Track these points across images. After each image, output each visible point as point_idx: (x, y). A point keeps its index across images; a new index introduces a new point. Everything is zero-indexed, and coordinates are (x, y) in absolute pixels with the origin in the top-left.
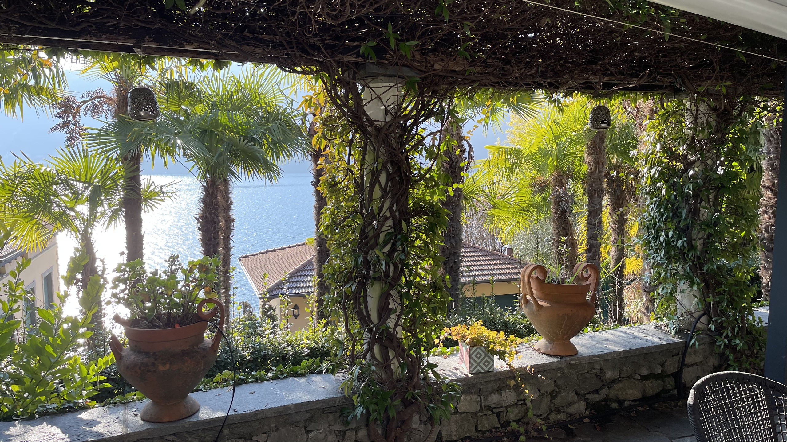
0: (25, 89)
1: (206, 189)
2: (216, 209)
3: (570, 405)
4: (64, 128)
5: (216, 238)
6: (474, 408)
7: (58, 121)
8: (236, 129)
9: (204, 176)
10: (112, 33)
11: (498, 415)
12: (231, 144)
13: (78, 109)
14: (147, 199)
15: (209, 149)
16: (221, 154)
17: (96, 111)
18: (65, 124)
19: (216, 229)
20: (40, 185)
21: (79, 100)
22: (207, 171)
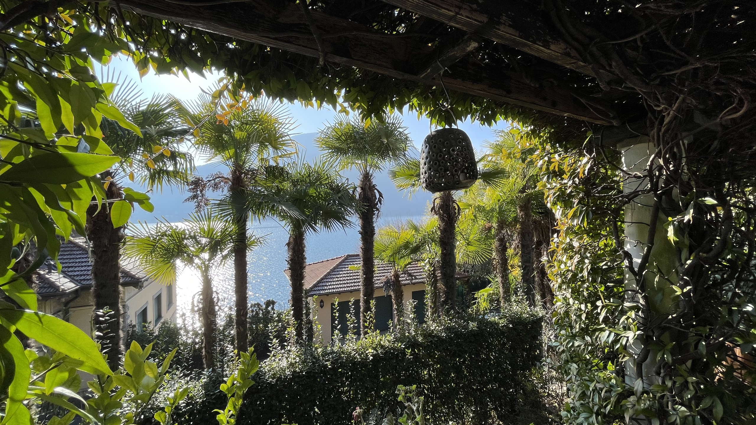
0: (165, 173)
4: (194, 199)
7: (190, 194)
13: (204, 186)
17: (216, 187)
18: (195, 197)
20: (175, 240)
21: (204, 179)
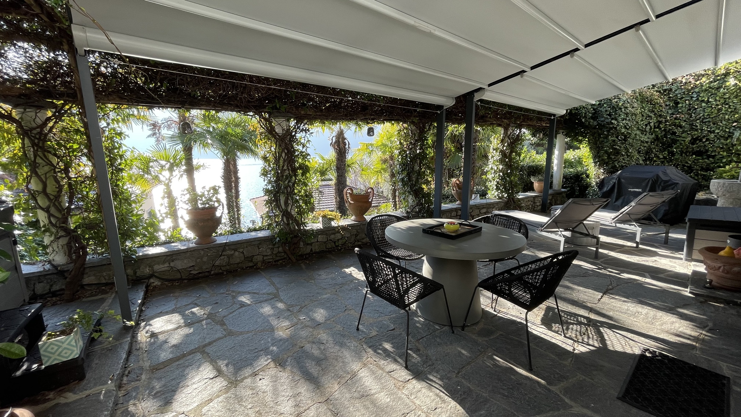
1: (225, 163)
2: (230, 173)
3: (363, 239)
5: (231, 185)
6: (325, 240)
7: (150, 132)
8: (236, 136)
9: (223, 157)
10: (172, 103)
11: (335, 242)
12: (234, 143)
13: (160, 127)
14: (197, 169)
15: (224, 144)
16: (230, 147)
17: (169, 127)
18: (154, 134)
19: (231, 182)
20: (144, 163)
21: (160, 122)
22: (224, 155)
